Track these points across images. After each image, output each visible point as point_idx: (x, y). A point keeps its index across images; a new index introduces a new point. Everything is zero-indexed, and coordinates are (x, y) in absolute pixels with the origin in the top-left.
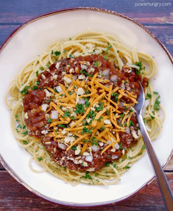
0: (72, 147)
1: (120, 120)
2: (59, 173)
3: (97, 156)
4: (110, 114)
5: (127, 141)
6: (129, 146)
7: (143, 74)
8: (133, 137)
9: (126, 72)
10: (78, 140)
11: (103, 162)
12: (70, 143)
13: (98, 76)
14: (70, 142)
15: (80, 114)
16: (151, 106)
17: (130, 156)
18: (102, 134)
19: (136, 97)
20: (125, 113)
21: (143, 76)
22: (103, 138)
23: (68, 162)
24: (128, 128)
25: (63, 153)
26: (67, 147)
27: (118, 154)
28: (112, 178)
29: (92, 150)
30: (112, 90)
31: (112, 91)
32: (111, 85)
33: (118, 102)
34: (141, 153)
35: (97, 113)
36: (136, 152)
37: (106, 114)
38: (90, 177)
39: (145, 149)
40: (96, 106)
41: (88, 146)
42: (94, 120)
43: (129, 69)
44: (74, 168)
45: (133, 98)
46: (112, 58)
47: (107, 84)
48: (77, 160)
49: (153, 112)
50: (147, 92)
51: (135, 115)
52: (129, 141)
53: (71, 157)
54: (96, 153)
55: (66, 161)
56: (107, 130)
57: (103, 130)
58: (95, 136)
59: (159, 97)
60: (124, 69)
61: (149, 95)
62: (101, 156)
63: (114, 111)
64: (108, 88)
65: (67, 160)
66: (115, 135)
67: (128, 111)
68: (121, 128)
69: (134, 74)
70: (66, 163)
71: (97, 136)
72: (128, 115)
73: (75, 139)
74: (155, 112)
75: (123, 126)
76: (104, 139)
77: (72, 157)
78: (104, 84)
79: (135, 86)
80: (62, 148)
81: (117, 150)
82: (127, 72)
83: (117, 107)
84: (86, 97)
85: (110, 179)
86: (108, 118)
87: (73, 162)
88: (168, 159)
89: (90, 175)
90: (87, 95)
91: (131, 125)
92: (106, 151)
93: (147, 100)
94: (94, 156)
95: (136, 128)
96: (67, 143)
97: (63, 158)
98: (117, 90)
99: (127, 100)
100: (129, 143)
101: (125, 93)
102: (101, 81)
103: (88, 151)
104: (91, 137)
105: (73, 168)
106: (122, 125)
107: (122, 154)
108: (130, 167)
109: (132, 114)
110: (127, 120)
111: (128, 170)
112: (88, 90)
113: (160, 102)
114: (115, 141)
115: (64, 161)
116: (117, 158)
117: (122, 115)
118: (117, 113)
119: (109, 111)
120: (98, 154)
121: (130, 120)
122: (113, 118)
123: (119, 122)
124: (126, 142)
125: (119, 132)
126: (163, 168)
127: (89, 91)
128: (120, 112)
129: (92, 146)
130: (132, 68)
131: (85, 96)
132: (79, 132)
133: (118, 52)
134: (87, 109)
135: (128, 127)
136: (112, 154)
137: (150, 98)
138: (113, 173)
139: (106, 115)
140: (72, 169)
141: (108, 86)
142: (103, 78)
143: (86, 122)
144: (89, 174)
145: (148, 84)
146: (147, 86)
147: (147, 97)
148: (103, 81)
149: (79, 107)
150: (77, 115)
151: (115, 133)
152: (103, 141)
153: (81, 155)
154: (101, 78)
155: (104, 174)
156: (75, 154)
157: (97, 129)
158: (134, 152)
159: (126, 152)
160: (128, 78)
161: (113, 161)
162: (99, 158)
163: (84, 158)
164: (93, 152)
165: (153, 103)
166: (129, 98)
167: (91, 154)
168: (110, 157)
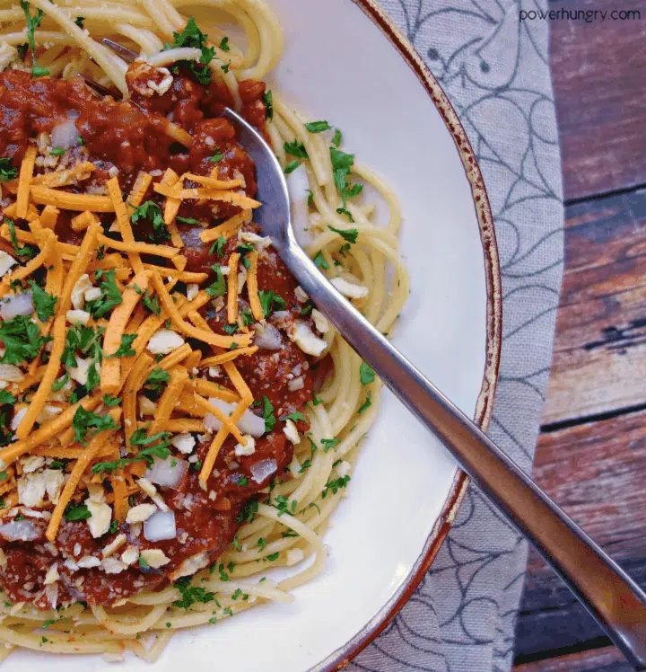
0: (66, 513)
1: (218, 309)
2: (72, 632)
3: (187, 502)
4: (160, 303)
5: (285, 381)
6: (302, 396)
7: (226, 71)
8: (303, 352)
9: (151, 92)
10: (77, 471)
11: (223, 513)
12: (50, 499)
13: (40, 161)
14: (46, 493)
15: (29, 360)
16: (323, 188)
17: (329, 436)
18: (169, 401)
19: (239, 180)
20: (224, 270)
21: (231, 81)
22: (178, 414)
23: (79, 582)
24: (265, 327)
25: (39, 553)
26: (45, 521)
27: (274, 452)
28: (294, 556)
29: (156, 485)
30: (125, 199)
31: (128, 199)
32: (109, 177)
33: (173, 240)
34: (368, 400)
35: (102, 323)
36: (345, 405)
37: (144, 310)
38: (203, 595)
39: (373, 380)
40: (88, 298)
41: (135, 478)
42: (104, 362)
43: (161, 77)
44: (118, 590)
45: (229, 190)
46: (70, 61)
47: (94, 182)
48: (111, 555)
49: (340, 211)
50: (282, 136)
51: (272, 258)
52: (295, 377)
53: (81, 555)
54: (178, 490)
55: (67, 581)
56: (180, 376)
57: (164, 384)
58: (142, 425)
59: (338, 138)
60: (135, 86)
61: (296, 144)
62: (205, 495)
63: (173, 281)
64: (104, 195)
65: (72, 573)
66: (224, 381)
67: (235, 257)
68: (237, 339)
69: (188, 86)
70: (75, 588)
71: (151, 417)
72: (239, 271)
73: (64, 472)
74: (351, 208)
75: (242, 327)
76: (187, 416)
77: (86, 550)
78: (81, 187)
79: (216, 136)
80: (24, 538)
81: (260, 440)
82: (156, 93)
83: (181, 262)
84: (27, 278)
85: (290, 563)
86: (159, 324)
87: (100, 569)
88: (486, 379)
89: (202, 586)
90: (28, 264)
91: (274, 307)
92: (219, 464)
93: (296, 174)
94: (178, 506)
95: (299, 310)
96: (35, 509)
97: (52, 575)
98: (145, 190)
99: (210, 209)
100: (298, 384)
101: (184, 187)
102: (62, 177)
103: (144, 498)
104: (128, 436)
105: (112, 596)
106: (235, 325)
107: (289, 443)
108: (348, 478)
109: (259, 260)
110: (244, 295)
111: (346, 494)
112: (22, 242)
113: (352, 156)
114: (234, 406)
115: (60, 582)
116: (276, 468)
117: (215, 285)
118: (192, 283)
119: (151, 292)
120: (191, 487)
121: (260, 288)
122: (184, 312)
123: (215, 318)
124: (287, 386)
125: (235, 361)
126: (480, 428)
127: (27, 245)
128: (200, 276)
129: (148, 471)
130: (170, 66)
131: (22, 273)
132: (63, 439)
133: (80, 22)
134: (52, 326)
135: (263, 321)
136: (245, 463)
137: (303, 158)
138: (288, 533)
139: (146, 317)
140: (114, 600)
141: (101, 190)
142: (65, 160)
143: (75, 381)
144: (193, 584)
145: (269, 105)
146: (269, 113)
147: (288, 160)
148: (71, 177)
149: (12, 335)
150: (24, 371)
151: (224, 372)
152: (185, 426)
153: (118, 525)
154: (57, 166)
155: (254, 554)
156: (91, 536)
157: (132, 391)
158: (334, 409)
159: (302, 427)
160: (171, 116)
161: (266, 491)
162: (200, 503)
163: (138, 535)
164: (166, 493)
165: (324, 174)
166: (211, 201)
167: (163, 506)
168: (244, 481)
